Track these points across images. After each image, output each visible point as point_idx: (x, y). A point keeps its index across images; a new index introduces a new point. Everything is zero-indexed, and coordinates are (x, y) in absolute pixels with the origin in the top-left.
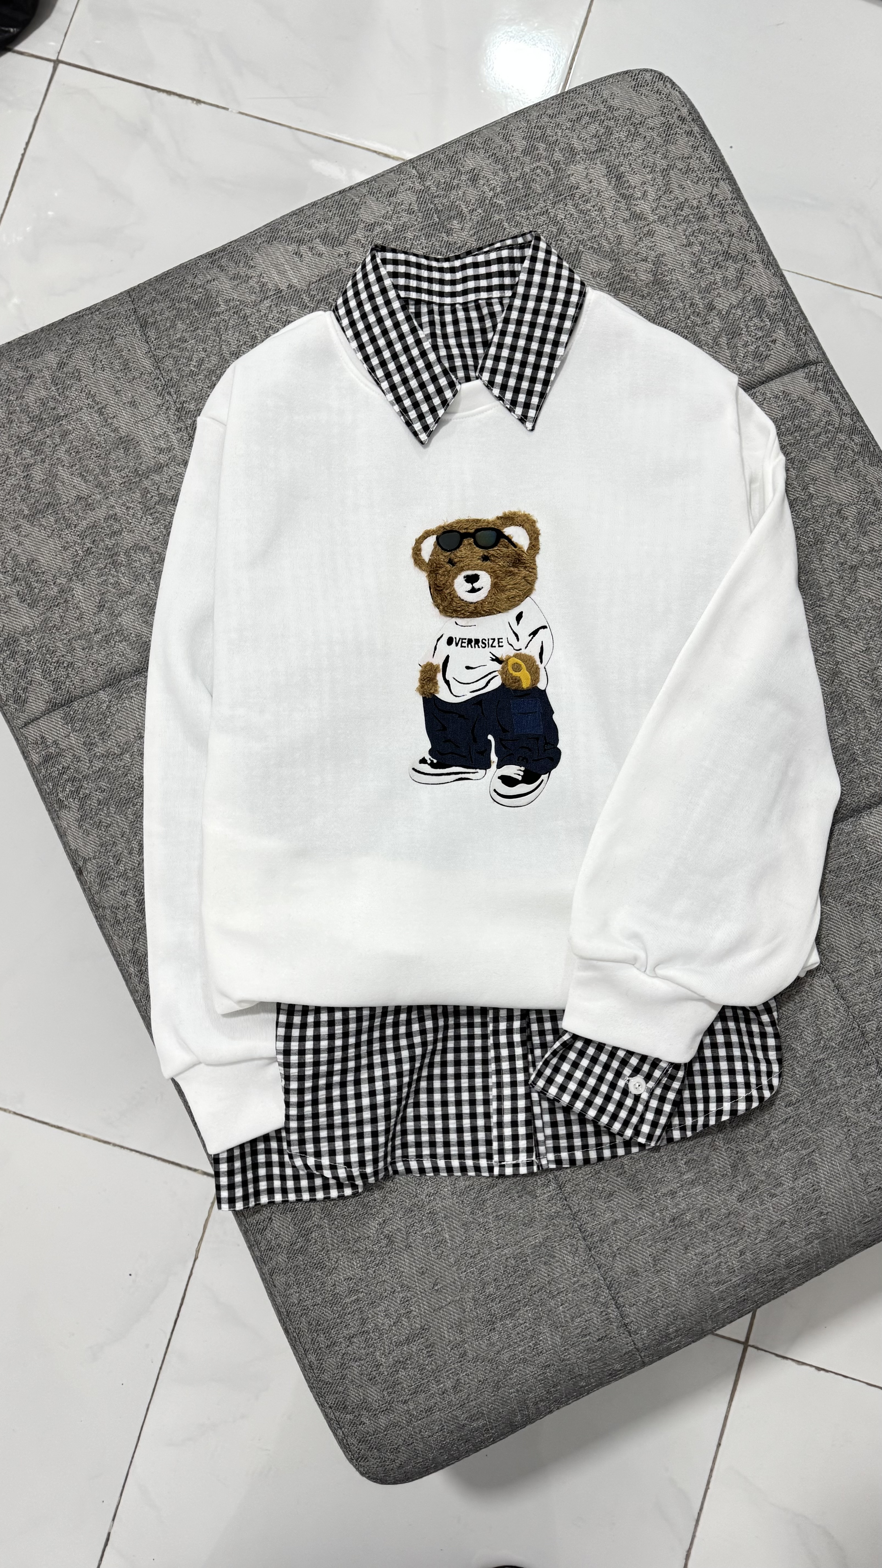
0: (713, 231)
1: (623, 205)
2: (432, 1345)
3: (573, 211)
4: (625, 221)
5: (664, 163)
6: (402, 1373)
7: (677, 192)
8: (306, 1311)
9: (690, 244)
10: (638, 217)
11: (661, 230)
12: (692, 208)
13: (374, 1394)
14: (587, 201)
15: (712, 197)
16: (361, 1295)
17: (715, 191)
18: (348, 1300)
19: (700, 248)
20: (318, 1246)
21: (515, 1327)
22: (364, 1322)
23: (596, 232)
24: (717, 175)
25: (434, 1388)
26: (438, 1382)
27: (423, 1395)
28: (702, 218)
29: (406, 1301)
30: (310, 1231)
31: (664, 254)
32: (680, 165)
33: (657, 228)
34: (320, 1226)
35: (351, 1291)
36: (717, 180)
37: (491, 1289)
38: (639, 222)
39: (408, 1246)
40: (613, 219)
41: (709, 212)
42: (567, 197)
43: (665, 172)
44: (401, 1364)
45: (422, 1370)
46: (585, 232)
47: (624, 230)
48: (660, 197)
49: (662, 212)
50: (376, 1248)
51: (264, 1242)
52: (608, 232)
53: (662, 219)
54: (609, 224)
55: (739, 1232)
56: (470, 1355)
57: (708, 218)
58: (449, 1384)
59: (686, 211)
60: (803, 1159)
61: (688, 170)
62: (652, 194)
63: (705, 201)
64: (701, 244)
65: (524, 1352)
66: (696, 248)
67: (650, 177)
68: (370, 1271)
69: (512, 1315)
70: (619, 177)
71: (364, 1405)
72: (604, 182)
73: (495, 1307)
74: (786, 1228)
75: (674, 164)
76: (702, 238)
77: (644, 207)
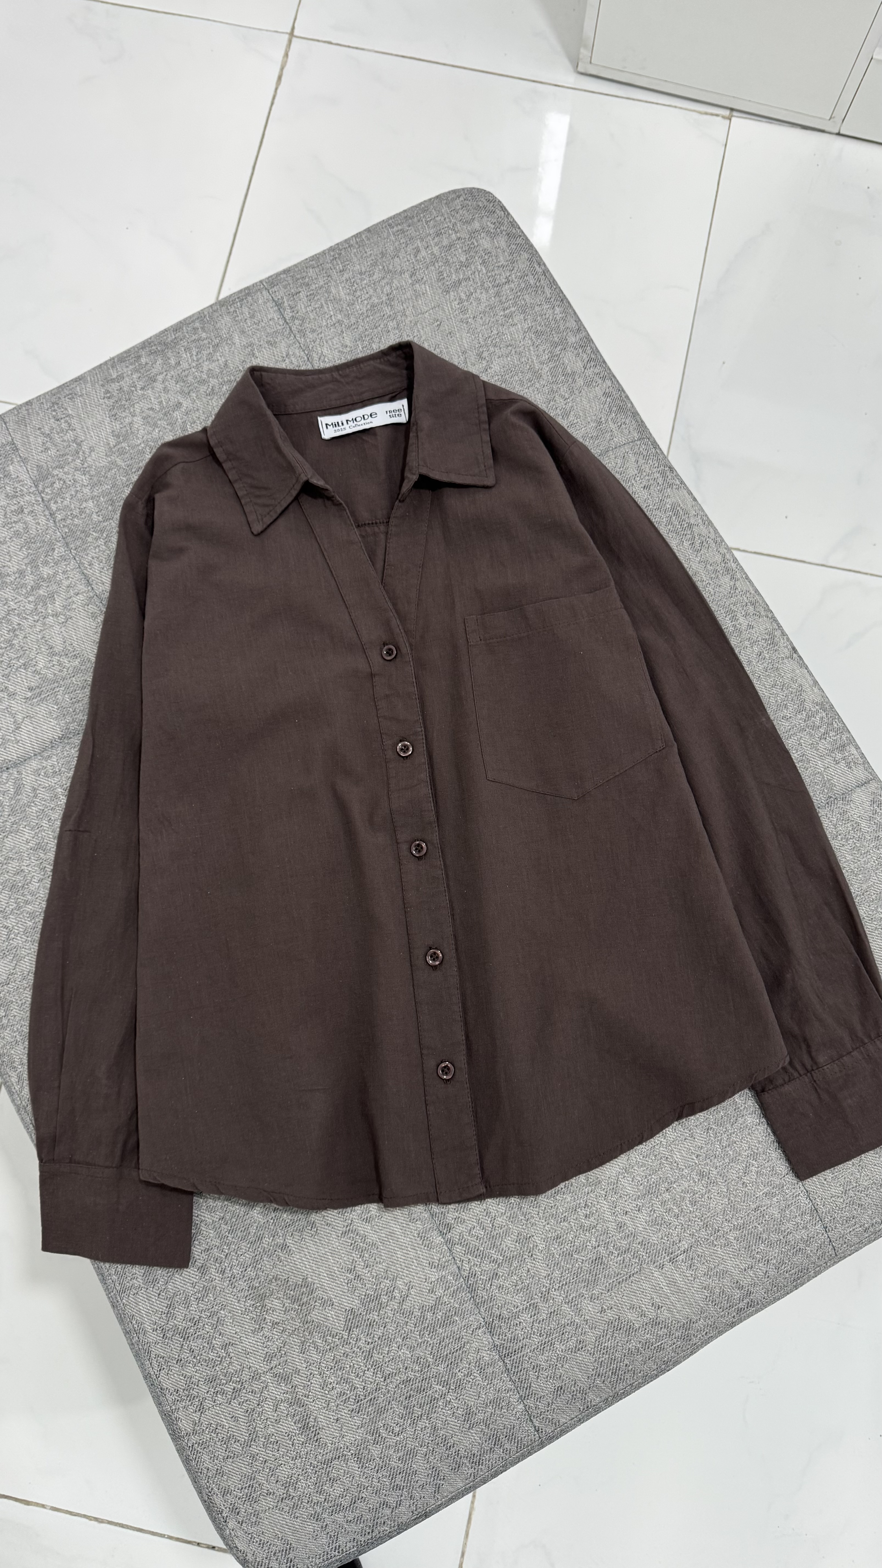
0: (199, 1365)
1: (301, 1391)
2: (439, 280)
3: (357, 1382)
4: (298, 1372)
5: (254, 1449)
6: (463, 259)
7: (240, 1413)
8: (548, 301)
9: (225, 1346)
10: (285, 1378)
11: (257, 1363)
12: (223, 1393)
13: (485, 243)
14: (341, 1394)
15: (201, 1409)
16: (502, 313)
17: (197, 1415)
18: (513, 309)
19: (214, 1342)
20: (541, 348)
21: (370, 298)
22: (498, 294)
23: (330, 1356)
24: (194, 1439)
25: (436, 250)
26: (432, 253)
27: (444, 244)
28: (211, 1380)
29: (464, 311)
30: (550, 360)
31: (253, 1332)
32: (237, 1448)
33: (262, 1365)
34: (542, 363)
35: (511, 316)
36: (195, 1432)
37: (392, 324)
38: (282, 1371)
39: (464, 353)
40: (311, 1374)
41: (204, 1388)
42: (363, 1397)
43: (253, 1437)
44: (466, 265)
45: (447, 261)
46: (342, 1355)
47: (297, 1361)
48: (258, 1405)
49: (256, 1386)
50: (492, 349)
51: (589, 352)
52: (316, 1357)
53: (256, 1376)
54: (315, 1367)
55: (180, 379)
56: (407, 275)
57: (206, 1380)
58: (423, 253)
59: (229, 1388)
60: (124, 440)
61: (226, 1441)
62: (268, 1407)
63: (208, 1403)
64: (213, 1348)
65: (362, 280)
66: (217, 1342)
67: (271, 1430)
68: (495, 332)
69: (373, 306)
70: (305, 1427)
71: (493, 236)
72: (322, 1421)
73: (387, 310)
74: (140, 385)
75: (243, 1448)
76: (212, 1355)
77: (276, 1391)
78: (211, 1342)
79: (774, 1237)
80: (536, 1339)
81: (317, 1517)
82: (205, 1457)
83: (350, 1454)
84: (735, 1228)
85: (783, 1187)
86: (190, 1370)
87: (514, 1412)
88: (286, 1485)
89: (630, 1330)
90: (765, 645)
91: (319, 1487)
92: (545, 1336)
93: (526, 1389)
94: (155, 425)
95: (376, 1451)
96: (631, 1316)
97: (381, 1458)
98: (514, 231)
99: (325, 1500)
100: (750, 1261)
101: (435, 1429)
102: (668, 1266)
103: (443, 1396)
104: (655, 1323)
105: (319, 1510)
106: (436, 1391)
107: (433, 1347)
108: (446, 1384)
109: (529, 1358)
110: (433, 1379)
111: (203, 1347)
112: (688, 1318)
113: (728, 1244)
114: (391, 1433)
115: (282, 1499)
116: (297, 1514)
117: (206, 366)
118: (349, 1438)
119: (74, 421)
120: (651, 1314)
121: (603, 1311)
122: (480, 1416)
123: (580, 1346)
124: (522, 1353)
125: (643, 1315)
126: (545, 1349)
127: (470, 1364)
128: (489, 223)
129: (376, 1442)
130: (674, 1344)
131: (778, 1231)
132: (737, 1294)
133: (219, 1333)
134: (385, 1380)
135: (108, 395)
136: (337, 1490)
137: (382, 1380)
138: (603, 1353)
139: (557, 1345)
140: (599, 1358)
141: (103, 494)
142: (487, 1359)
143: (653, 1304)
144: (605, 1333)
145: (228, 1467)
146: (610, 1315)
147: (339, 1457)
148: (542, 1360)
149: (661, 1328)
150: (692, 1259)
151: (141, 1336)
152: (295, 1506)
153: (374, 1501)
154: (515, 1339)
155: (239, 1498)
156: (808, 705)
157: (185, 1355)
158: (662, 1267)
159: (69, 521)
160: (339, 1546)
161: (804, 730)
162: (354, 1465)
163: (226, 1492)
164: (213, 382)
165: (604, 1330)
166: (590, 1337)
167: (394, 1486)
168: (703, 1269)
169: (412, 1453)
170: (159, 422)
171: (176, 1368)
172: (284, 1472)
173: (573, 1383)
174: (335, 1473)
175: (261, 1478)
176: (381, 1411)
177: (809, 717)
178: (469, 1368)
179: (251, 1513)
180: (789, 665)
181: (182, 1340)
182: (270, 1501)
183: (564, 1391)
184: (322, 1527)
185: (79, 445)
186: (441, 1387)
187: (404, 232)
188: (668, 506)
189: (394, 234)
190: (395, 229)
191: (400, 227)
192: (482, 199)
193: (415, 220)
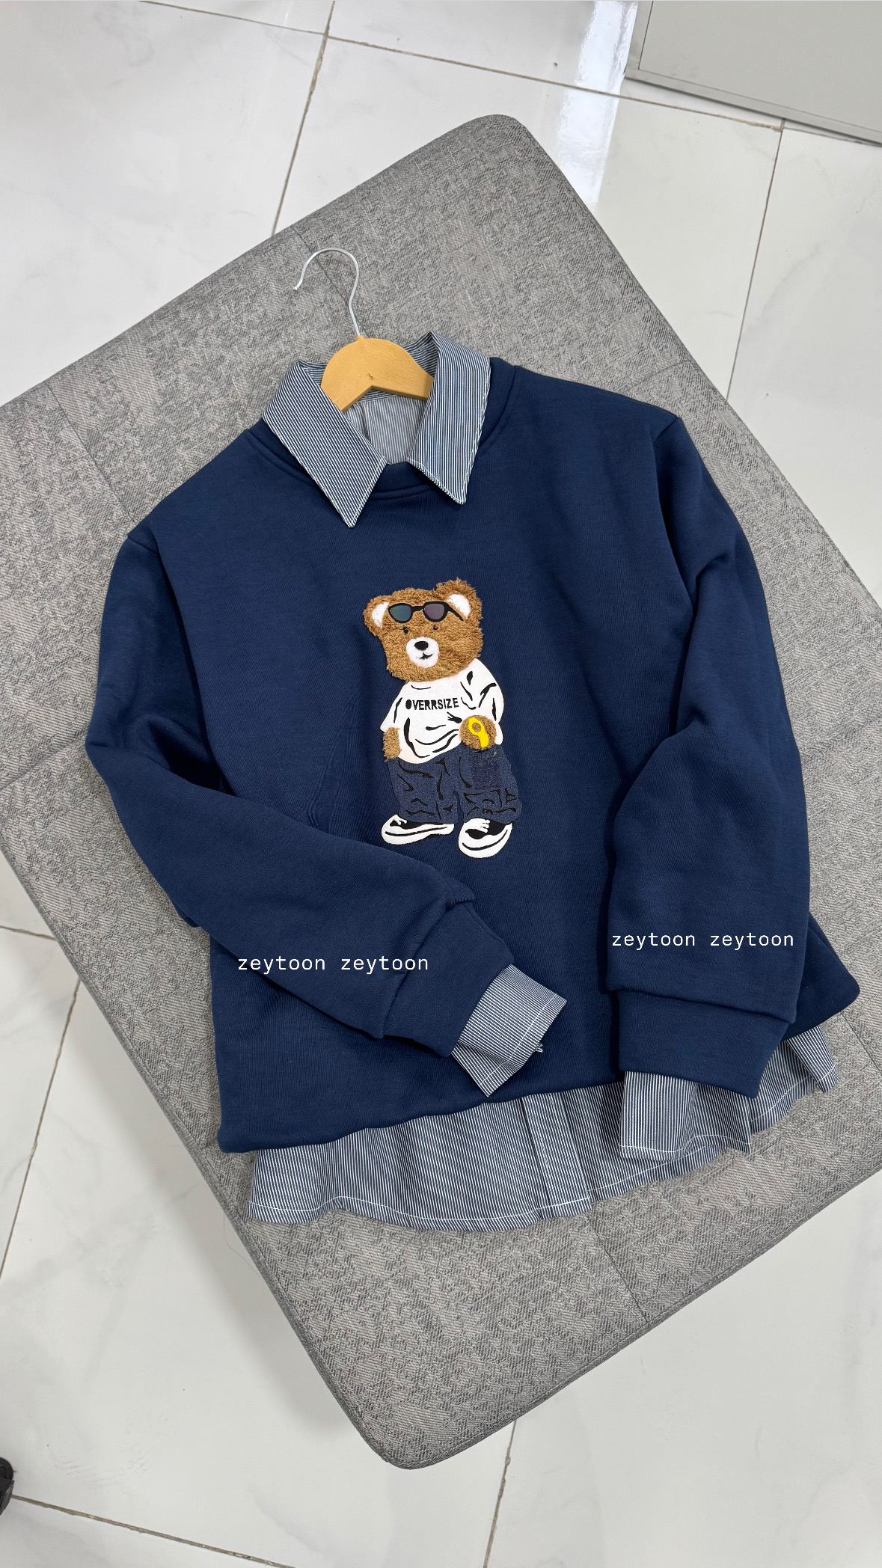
0: (325, 1277)
1: (422, 1294)
2: (471, 214)
3: (472, 1282)
4: (417, 1277)
5: (383, 1349)
6: (493, 190)
7: (367, 1317)
8: (581, 227)
9: (347, 1258)
10: (406, 1284)
11: (378, 1271)
12: (349, 1301)
13: (515, 172)
14: (460, 1295)
15: (330, 1316)
16: (536, 244)
17: (326, 1324)
18: (547, 238)
19: (337, 1255)
20: (578, 277)
21: (403, 236)
22: (530, 224)
23: (446, 1260)
24: (325, 1344)
25: (465, 183)
26: (462, 187)
27: (473, 176)
28: (337, 1290)
29: (498, 244)
30: (588, 287)
31: (373, 1243)
32: (366, 1349)
33: (383, 1273)
34: (580, 292)
35: (545, 246)
36: (325, 1338)
37: (427, 262)
38: (402, 1277)
39: (501, 286)
40: (430, 1278)
41: (331, 1298)
42: (480, 1296)
43: (381, 1339)
44: (496, 196)
45: (477, 194)
46: (457, 1259)
47: (417, 1267)
48: (383, 1309)
49: (380, 1292)
50: (529, 280)
51: (625, 277)
52: (433, 1262)
53: (378, 1284)
54: (434, 1272)
56: (438, 211)
57: (332, 1290)
58: (453, 187)
59: (354, 1296)
61: (356, 1344)
62: (392, 1311)
63: (336, 1311)
64: (336, 1261)
65: (394, 218)
66: (340, 1255)
67: (397, 1331)
68: (531, 263)
69: (407, 245)
70: (429, 1326)
71: (521, 164)
72: (444, 1320)
73: (422, 248)
75: (372, 1349)
76: (336, 1267)
77: (399, 1296)
78: (334, 1256)
79: (858, 1125)
80: (639, 1232)
81: (446, 1407)
82: (338, 1360)
83: (471, 1347)
84: (820, 1119)
85: (863, 1078)
86: (316, 1282)
87: (622, 1300)
88: (415, 1380)
89: (727, 1218)
90: (819, 560)
91: (445, 1379)
92: (647, 1229)
93: (633, 1279)
94: (200, 381)
95: (496, 1343)
96: (727, 1206)
97: (501, 1349)
98: (542, 158)
99: (452, 1390)
100: (836, 1149)
101: (549, 1320)
102: (759, 1158)
103: (555, 1289)
104: (750, 1211)
105: (447, 1400)
106: (548, 1286)
107: (542, 1245)
108: (557, 1278)
109: (634, 1251)
110: (544, 1275)
111: (327, 1260)
112: (780, 1204)
113: (814, 1134)
114: (508, 1327)
115: (413, 1392)
116: (428, 1405)
117: (245, 318)
118: (470, 1334)
119: (120, 383)
120: (746, 1203)
121: (699, 1202)
122: (591, 1306)
123: (680, 1236)
124: (627, 1246)
125: (738, 1204)
126: (648, 1241)
127: (578, 1259)
128: (516, 152)
129: (495, 1336)
130: (768, 1229)
131: (860, 1119)
132: (825, 1179)
133: (340, 1247)
134: (500, 1279)
135: (151, 354)
136: (463, 1381)
137: (497, 1279)
138: (703, 1242)
139: (659, 1237)
140: (699, 1246)
141: (157, 454)
142: (594, 1254)
143: (746, 1193)
144: (703, 1221)
145: (360, 1366)
146: (707, 1205)
147: (462, 1351)
148: (646, 1251)
149: (756, 1215)
150: (781, 1150)
151: (267, 1255)
152: (425, 1398)
153: (498, 1388)
154: (618, 1234)
155: (372, 1395)
156: (864, 618)
157: (311, 1269)
158: (753, 1159)
159: (124, 484)
160: (468, 1431)
161: (860, 642)
162: (476, 1357)
163: (359, 1390)
164: (254, 333)
165: (702, 1221)
166: (690, 1227)
167: (515, 1374)
168: (792, 1158)
169: (530, 1343)
170: (203, 378)
171: (303, 1283)
172: (412, 1368)
173: (676, 1270)
174: (459, 1366)
175: (391, 1375)
176: (498, 1307)
177: (865, 629)
178: (577, 1263)
179: (385, 1407)
180: (843, 579)
181: (306, 1255)
182: (402, 1395)
183: (668, 1278)
184: (451, 1416)
185: (127, 406)
186: (552, 1282)
187: (431, 167)
188: (715, 427)
189: (421, 169)
190: (422, 164)
191: (427, 161)
192: (507, 126)
193: (442, 153)
